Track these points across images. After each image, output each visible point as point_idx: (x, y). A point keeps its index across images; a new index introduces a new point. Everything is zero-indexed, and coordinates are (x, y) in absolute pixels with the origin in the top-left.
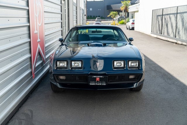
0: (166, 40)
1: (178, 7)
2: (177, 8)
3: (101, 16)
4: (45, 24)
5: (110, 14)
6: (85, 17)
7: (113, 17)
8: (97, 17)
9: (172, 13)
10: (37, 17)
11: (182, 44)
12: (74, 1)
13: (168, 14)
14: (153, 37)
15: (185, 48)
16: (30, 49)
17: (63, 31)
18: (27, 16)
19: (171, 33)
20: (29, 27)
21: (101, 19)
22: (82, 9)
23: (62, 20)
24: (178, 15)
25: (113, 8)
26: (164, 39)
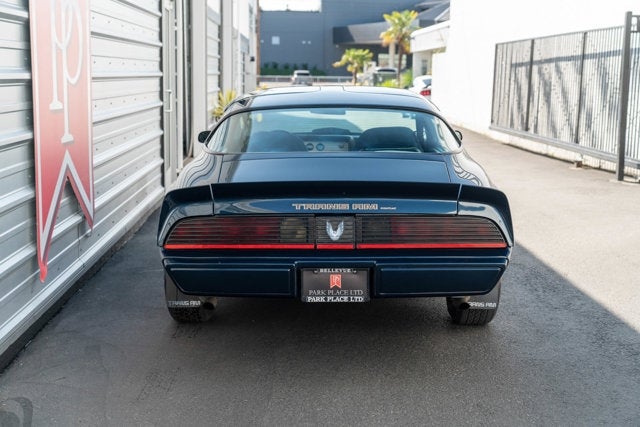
0: (544, 152)
1: (585, 33)
2: (585, 38)
3: (310, 66)
4: (93, 78)
5: (344, 58)
6: (253, 68)
7: (353, 71)
8: (296, 69)
9: (564, 55)
10: (61, 50)
11: (599, 169)
12: (209, 3)
13: (549, 61)
14: (497, 141)
15: (611, 181)
16: (32, 170)
17: (165, 110)
18: (20, 45)
19: (562, 129)
20: (29, 85)
21: (310, 77)
22: (243, 37)
23: (161, 69)
24: (588, 63)
25: (355, 38)
26: (535, 150)
